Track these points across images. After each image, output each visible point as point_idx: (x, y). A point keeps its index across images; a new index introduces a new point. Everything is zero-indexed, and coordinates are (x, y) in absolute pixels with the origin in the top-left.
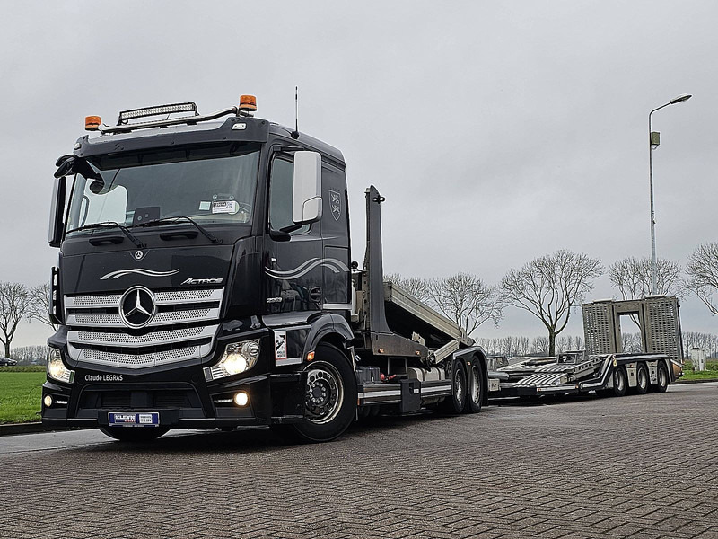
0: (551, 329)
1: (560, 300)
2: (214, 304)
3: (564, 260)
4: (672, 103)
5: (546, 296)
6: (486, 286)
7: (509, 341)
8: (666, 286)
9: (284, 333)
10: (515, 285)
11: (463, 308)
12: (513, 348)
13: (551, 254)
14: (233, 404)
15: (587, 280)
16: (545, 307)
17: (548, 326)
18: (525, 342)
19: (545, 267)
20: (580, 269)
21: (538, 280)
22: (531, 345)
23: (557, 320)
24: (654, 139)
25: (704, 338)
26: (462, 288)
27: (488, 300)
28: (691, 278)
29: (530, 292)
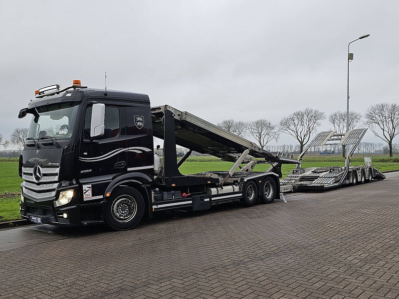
0: (301, 143)
1: (306, 130)
2: (56, 174)
3: (308, 112)
4: (360, 38)
5: (300, 128)
6: (272, 125)
7: (284, 146)
8: (354, 124)
9: (90, 186)
10: (285, 124)
11: (262, 134)
12: (286, 149)
13: (302, 110)
14: (63, 217)
15: (318, 121)
16: (299, 133)
17: (300, 142)
18: (291, 147)
19: (300, 116)
20: (315, 117)
21: (296, 122)
22: (294, 148)
23: (304, 139)
24: (351, 57)
25: (371, 144)
26: (262, 126)
27: (273, 131)
28: (366, 120)
29: (292, 127)
